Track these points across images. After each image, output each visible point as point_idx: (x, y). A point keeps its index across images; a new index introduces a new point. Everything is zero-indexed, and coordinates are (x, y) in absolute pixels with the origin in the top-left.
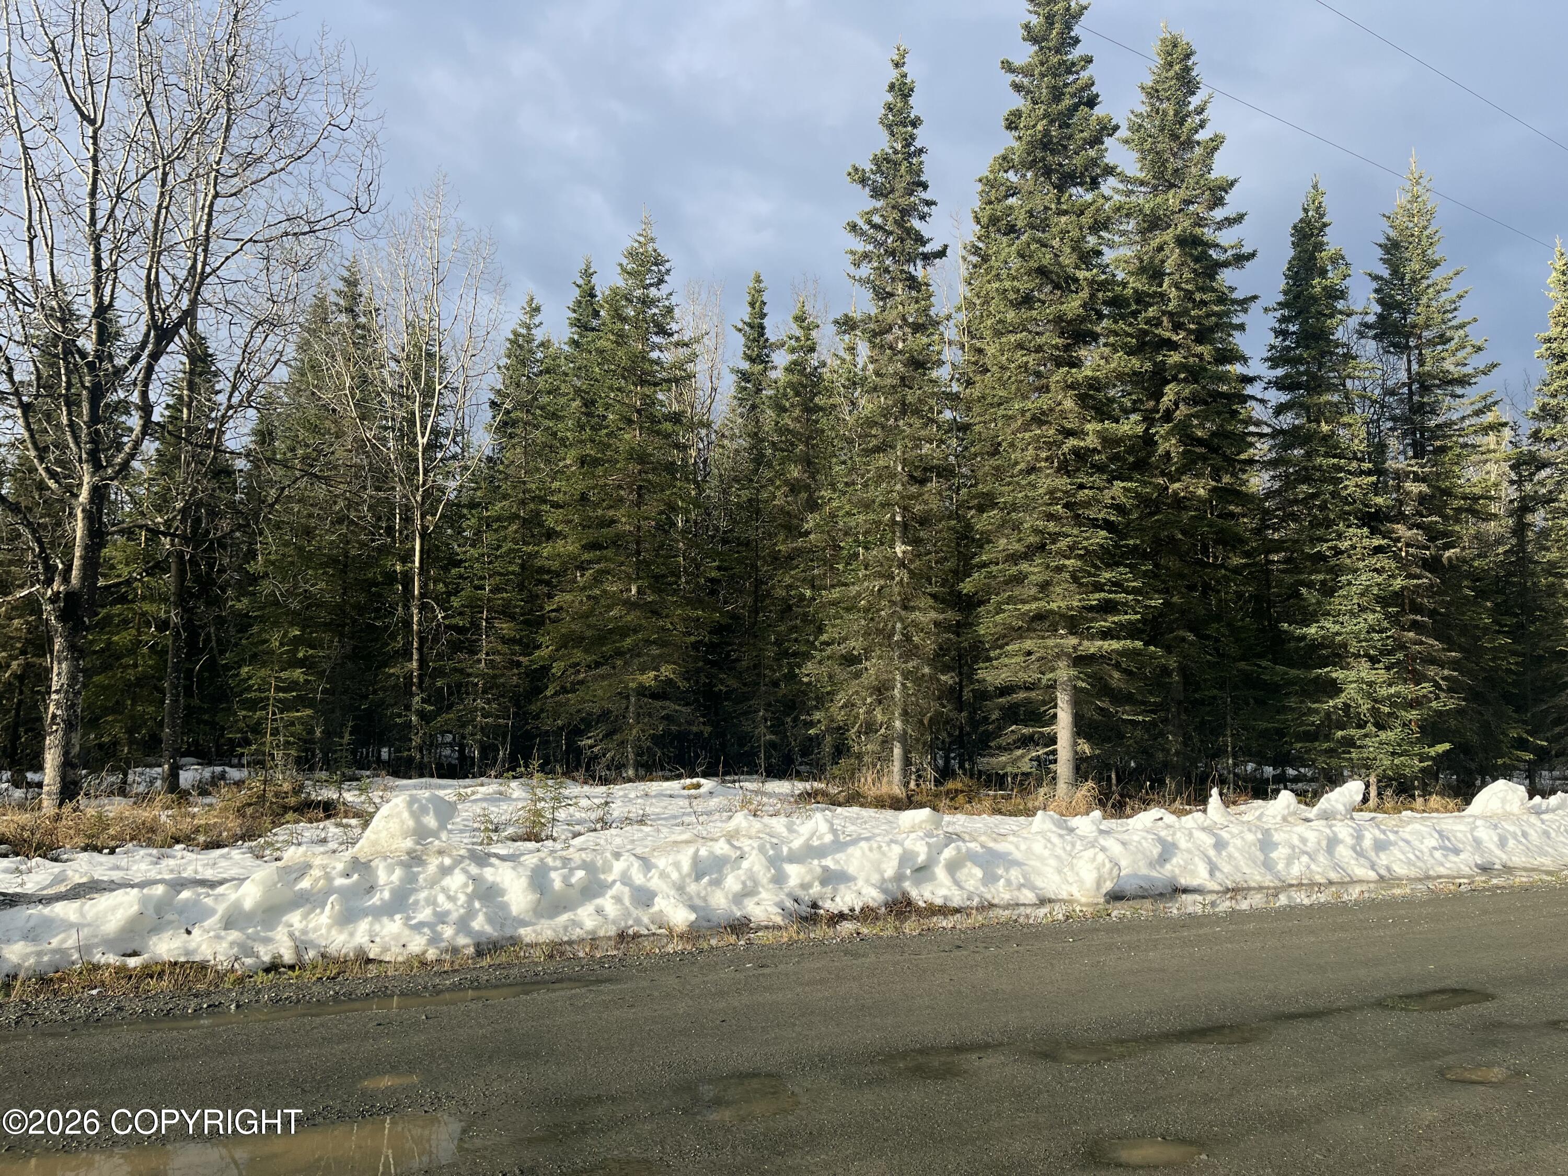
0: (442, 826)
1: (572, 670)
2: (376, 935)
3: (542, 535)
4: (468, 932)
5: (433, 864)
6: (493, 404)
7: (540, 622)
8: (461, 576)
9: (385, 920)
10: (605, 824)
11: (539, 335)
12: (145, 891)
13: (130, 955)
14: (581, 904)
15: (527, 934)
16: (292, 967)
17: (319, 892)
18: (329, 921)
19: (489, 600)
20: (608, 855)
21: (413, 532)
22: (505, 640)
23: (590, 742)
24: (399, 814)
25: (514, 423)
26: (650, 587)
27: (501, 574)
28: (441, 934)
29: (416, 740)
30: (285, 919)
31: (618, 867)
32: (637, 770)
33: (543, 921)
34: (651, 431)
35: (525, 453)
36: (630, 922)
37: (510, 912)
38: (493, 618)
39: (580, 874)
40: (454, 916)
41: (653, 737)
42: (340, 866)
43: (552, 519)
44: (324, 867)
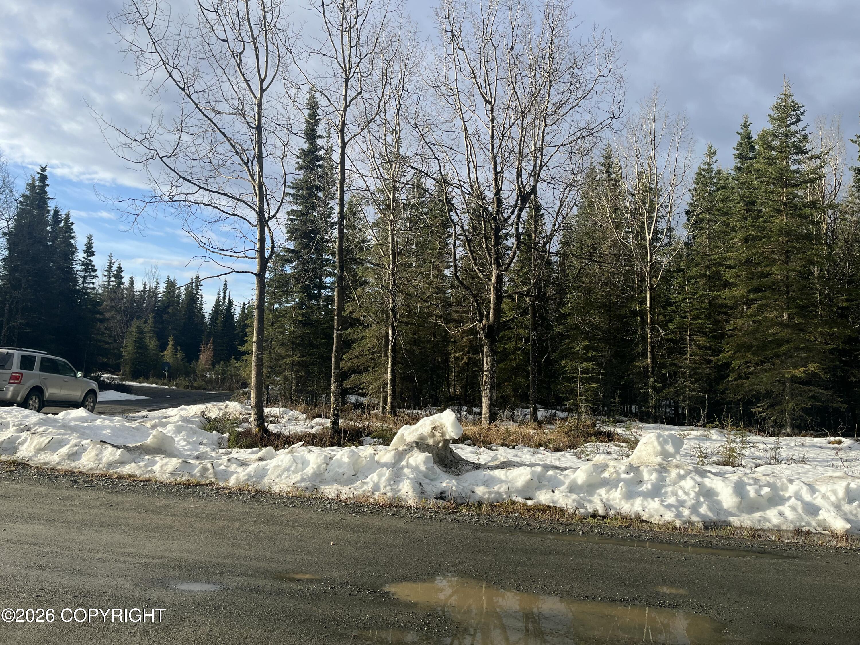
0: (677, 452)
1: (745, 366)
2: (646, 507)
3: (721, 285)
4: (699, 515)
5: (674, 473)
6: (687, 212)
7: (722, 336)
8: (674, 311)
9: (650, 500)
10: (777, 461)
11: (715, 167)
12: (533, 468)
13: (528, 499)
14: (769, 508)
15: (735, 521)
16: (604, 517)
17: (614, 479)
18: (620, 496)
19: (690, 324)
20: (785, 480)
21: (646, 287)
22: (701, 348)
23: (759, 409)
24: (652, 443)
25: (702, 221)
26: (798, 314)
27: (697, 309)
28: (682, 513)
29: (652, 403)
30: (597, 491)
31: (792, 489)
32: (793, 429)
33: (744, 515)
34: (794, 215)
35: (709, 238)
36: (803, 524)
37: (722, 506)
38: (693, 335)
39: (766, 490)
40: (689, 503)
41: (804, 410)
42: (623, 468)
43: (728, 275)
44: (615, 467)
